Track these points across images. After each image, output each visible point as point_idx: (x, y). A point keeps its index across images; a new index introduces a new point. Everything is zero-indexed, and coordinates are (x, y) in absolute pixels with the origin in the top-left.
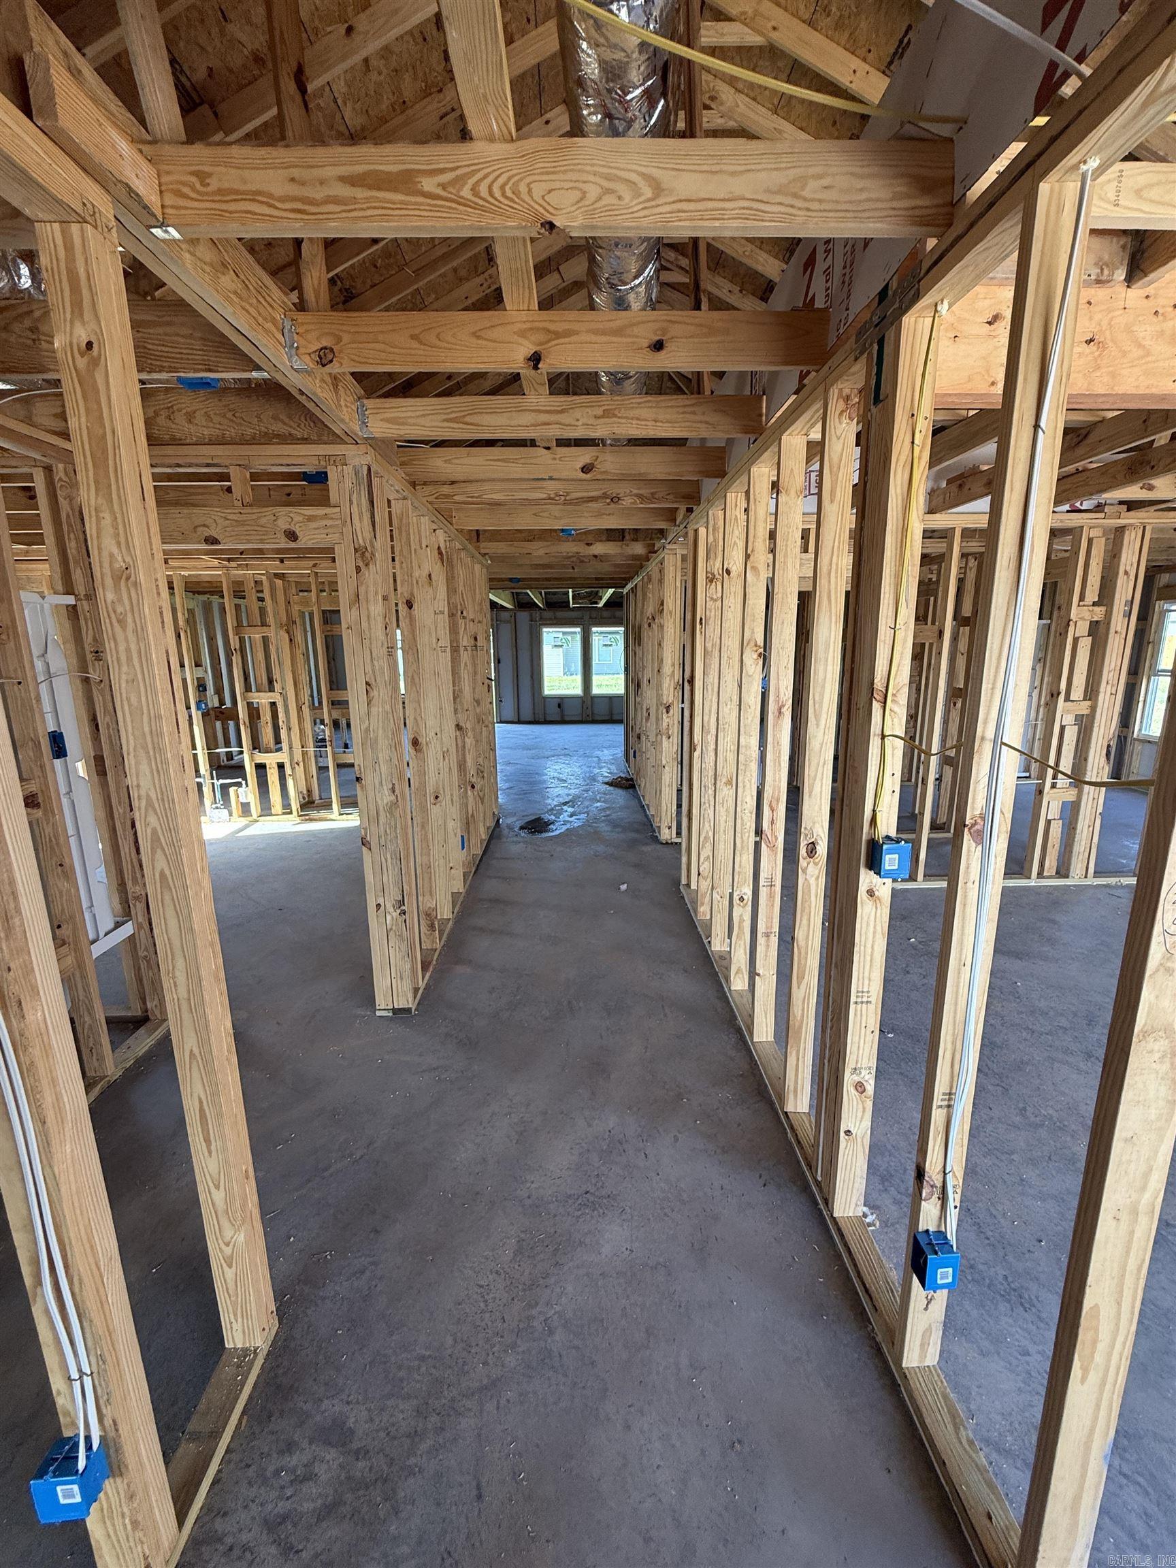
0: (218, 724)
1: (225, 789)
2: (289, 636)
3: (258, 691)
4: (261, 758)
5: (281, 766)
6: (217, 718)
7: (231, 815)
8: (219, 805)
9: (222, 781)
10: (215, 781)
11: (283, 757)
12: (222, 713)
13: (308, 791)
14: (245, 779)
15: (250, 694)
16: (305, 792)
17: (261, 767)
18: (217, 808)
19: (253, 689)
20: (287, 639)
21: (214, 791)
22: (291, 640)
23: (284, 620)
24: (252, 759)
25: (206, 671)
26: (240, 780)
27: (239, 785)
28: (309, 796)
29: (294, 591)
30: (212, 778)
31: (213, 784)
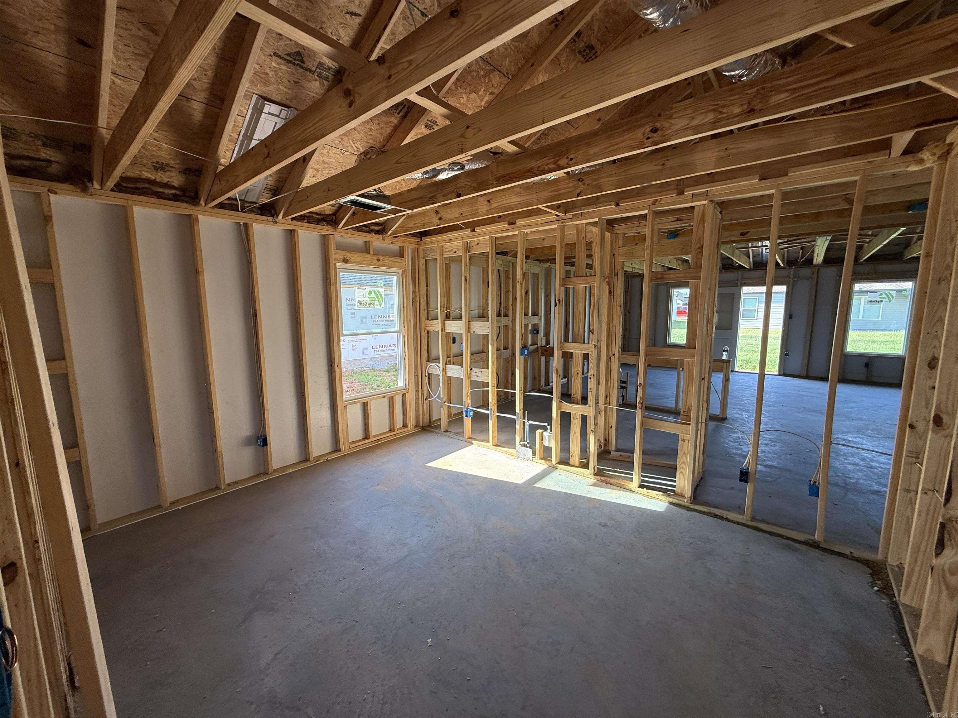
0: (543, 359)
1: (533, 429)
2: (610, 288)
3: (573, 342)
4: (568, 407)
5: (584, 419)
6: (543, 354)
7: (534, 454)
8: (526, 443)
9: (530, 422)
10: (526, 421)
11: (588, 410)
12: (546, 350)
13: (605, 440)
14: (550, 424)
15: (567, 344)
16: (602, 441)
17: (566, 417)
18: (525, 446)
19: (570, 340)
20: (607, 291)
21: (524, 428)
22: (610, 292)
23: (607, 272)
24: (559, 407)
25: (540, 319)
26: (546, 424)
27: (545, 428)
28: (605, 445)
29: (621, 243)
30: (524, 419)
31: (524, 422)
